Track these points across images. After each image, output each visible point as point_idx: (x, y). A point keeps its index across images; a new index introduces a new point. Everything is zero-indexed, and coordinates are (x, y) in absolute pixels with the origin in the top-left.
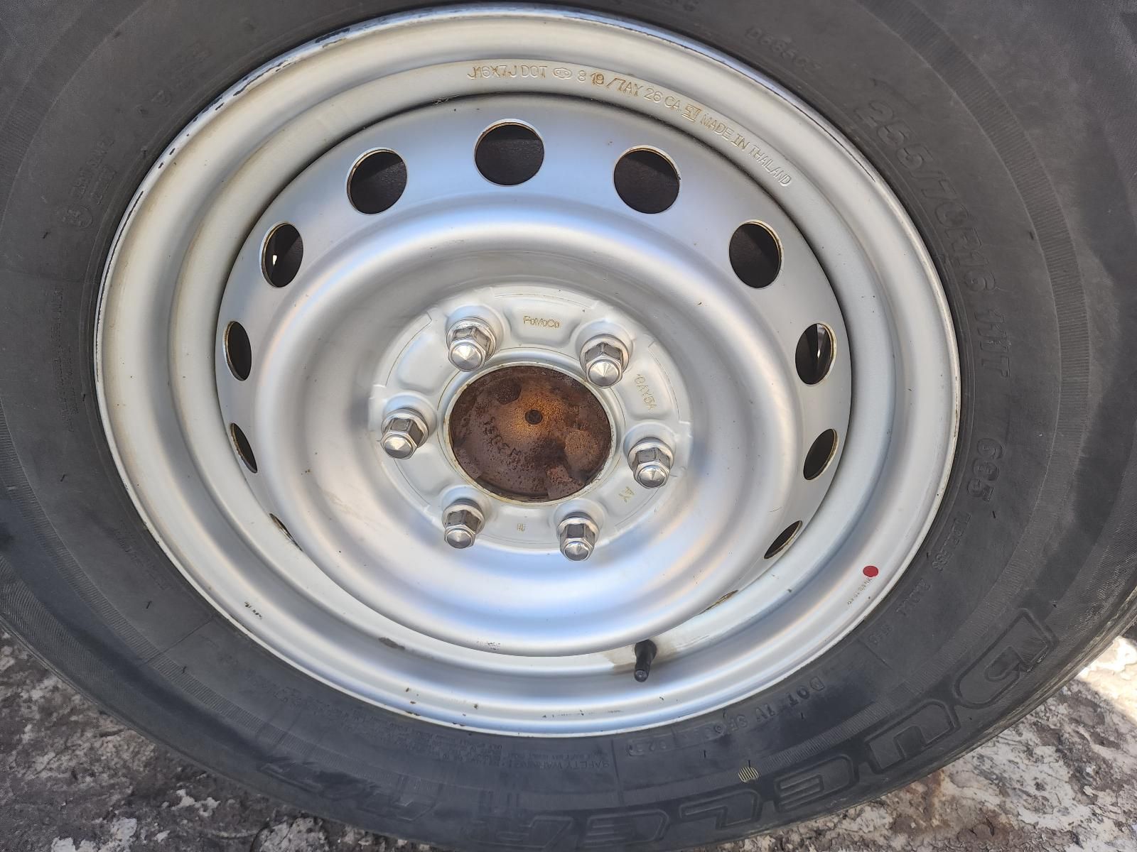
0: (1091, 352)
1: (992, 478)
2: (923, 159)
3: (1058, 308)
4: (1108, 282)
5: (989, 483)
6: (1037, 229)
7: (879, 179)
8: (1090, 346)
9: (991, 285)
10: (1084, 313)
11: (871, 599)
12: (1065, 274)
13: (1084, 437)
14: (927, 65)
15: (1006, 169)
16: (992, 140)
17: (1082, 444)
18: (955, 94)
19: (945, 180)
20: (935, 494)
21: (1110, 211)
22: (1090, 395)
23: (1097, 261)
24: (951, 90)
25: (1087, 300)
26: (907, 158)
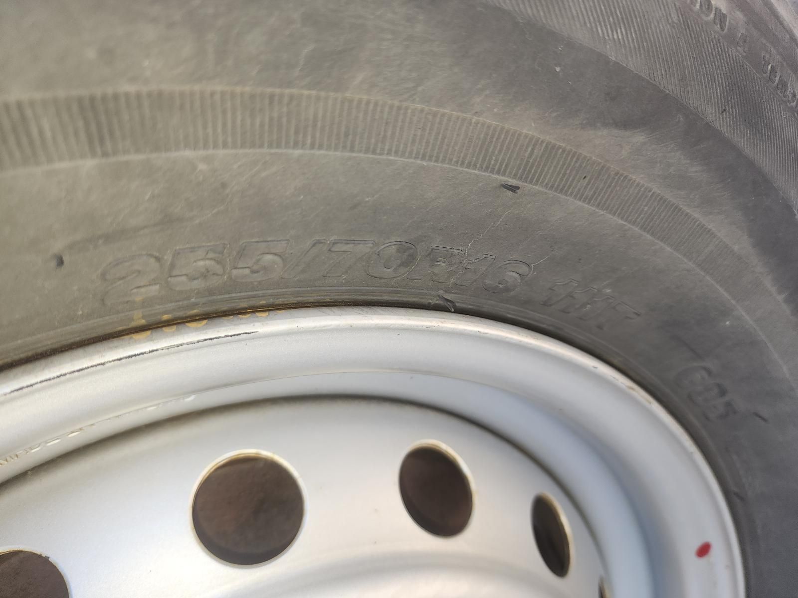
0: (696, 214)
1: (723, 392)
2: (275, 254)
3: (619, 215)
4: (639, 138)
5: (726, 399)
6: (504, 174)
7: (257, 324)
8: (689, 211)
9: (524, 269)
10: (650, 191)
11: (732, 566)
12: (587, 180)
13: (768, 282)
14: (89, 164)
15: (384, 157)
16: (320, 147)
17: (773, 290)
18: (188, 153)
19: (334, 244)
20: (689, 456)
21: (558, 69)
22: (736, 248)
23: (605, 132)
24: (174, 155)
25: (638, 178)
26: (253, 272)
